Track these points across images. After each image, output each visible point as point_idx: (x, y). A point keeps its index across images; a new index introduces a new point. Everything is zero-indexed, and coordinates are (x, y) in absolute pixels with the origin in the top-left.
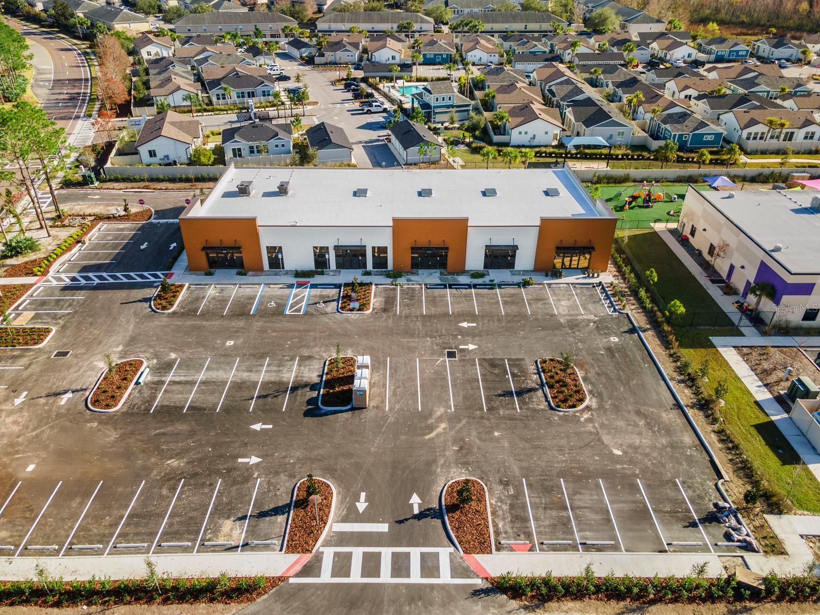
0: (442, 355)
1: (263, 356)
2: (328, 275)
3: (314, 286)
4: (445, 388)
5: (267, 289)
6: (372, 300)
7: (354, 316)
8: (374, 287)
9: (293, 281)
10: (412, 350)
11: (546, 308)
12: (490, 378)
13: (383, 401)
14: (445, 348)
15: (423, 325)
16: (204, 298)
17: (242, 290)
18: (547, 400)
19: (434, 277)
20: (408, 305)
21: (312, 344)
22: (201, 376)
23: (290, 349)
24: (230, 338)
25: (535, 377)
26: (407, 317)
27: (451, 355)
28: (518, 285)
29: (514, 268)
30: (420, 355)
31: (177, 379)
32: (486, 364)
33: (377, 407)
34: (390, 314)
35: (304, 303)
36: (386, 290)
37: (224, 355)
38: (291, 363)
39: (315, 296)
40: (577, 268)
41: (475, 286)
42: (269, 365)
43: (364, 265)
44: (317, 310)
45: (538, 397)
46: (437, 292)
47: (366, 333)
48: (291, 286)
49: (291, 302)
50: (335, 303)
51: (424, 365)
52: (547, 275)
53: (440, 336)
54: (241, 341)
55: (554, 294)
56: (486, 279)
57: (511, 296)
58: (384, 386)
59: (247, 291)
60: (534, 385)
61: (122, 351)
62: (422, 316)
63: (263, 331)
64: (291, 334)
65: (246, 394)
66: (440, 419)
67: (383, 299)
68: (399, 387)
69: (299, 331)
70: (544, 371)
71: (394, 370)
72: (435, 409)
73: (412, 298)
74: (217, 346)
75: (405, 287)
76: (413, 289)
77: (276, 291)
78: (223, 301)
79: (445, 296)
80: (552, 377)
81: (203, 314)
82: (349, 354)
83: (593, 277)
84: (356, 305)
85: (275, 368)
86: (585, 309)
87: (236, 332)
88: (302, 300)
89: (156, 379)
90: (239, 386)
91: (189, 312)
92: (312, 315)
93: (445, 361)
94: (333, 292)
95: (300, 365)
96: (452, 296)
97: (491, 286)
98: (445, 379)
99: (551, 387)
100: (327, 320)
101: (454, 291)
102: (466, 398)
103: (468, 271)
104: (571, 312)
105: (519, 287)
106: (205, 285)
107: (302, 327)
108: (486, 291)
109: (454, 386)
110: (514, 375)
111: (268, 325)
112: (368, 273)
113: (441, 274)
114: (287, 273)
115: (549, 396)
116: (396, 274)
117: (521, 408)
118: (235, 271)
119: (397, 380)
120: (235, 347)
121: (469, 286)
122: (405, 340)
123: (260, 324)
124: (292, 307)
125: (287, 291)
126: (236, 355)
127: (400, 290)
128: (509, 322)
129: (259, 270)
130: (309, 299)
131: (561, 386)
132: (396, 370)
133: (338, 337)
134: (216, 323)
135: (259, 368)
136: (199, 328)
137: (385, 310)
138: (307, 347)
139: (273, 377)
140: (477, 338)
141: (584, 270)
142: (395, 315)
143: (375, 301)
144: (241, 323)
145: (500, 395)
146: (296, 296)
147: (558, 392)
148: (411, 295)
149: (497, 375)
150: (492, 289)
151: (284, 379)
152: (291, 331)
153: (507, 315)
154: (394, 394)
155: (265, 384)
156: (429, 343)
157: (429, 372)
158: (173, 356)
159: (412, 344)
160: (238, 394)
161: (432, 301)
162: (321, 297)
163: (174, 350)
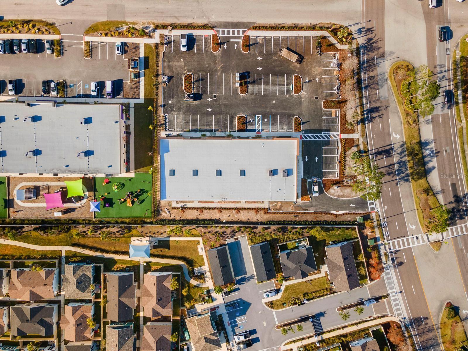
0: (217, 96)
1: (264, 96)
3: (255, 130)
4: (217, 83)
5: (269, 129)
7: (241, 114)
8: (236, 130)
9: (262, 134)
10: (225, 98)
11: (186, 118)
12: (206, 86)
14: (216, 99)
15: (221, 109)
17: (277, 129)
20: (226, 120)
21: (252, 100)
22: (278, 87)
23: (257, 98)
24: (274, 104)
26: (226, 113)
27: (215, 96)
30: (223, 96)
31: (283, 86)
32: (206, 92)
35: (257, 121)
36: (233, 129)
37: (274, 96)
38: (257, 92)
41: (205, 131)
44: (252, 118)
46: (217, 127)
47: (238, 106)
48: (262, 131)
49: (261, 122)
50: (248, 121)
51: (222, 92)
53: (217, 105)
54: (271, 103)
55: (181, 126)
57: (194, 125)
61: (301, 99)
62: (222, 114)
63: (266, 108)
64: (258, 106)
66: (219, 70)
68: (229, 82)
72: (220, 74)
73: (225, 123)
74: (277, 100)
76: (224, 128)
77: (266, 128)
78: (282, 123)
81: (285, 116)
82: (242, 95)
88: (258, 123)
89: (289, 87)
91: (289, 117)
92: (253, 115)
93: (217, 93)
94: (249, 128)
95: (254, 91)
96: (212, 125)
98: (217, 86)
100: (249, 112)
101: (212, 128)
102: (213, 78)
104: (179, 116)
105: (191, 130)
107: (256, 109)
108: (202, 127)
109: (215, 83)
111: (265, 110)
122: (227, 103)
123: (268, 111)
124: (260, 119)
125: (263, 128)
126: (271, 96)
127: (228, 128)
128: (198, 111)
132: (229, 90)
133: (245, 103)
135: (264, 91)
136: (284, 109)
137: (233, 117)
138: (253, 99)
140: (207, 103)
142: (230, 115)
143: (236, 122)
144: (273, 111)
146: (260, 125)
153: (197, 114)
155: (261, 84)
156: (220, 101)
157: (221, 89)
158: (287, 96)
159: (225, 101)
161: (219, 122)
162: (252, 124)
163: (288, 99)
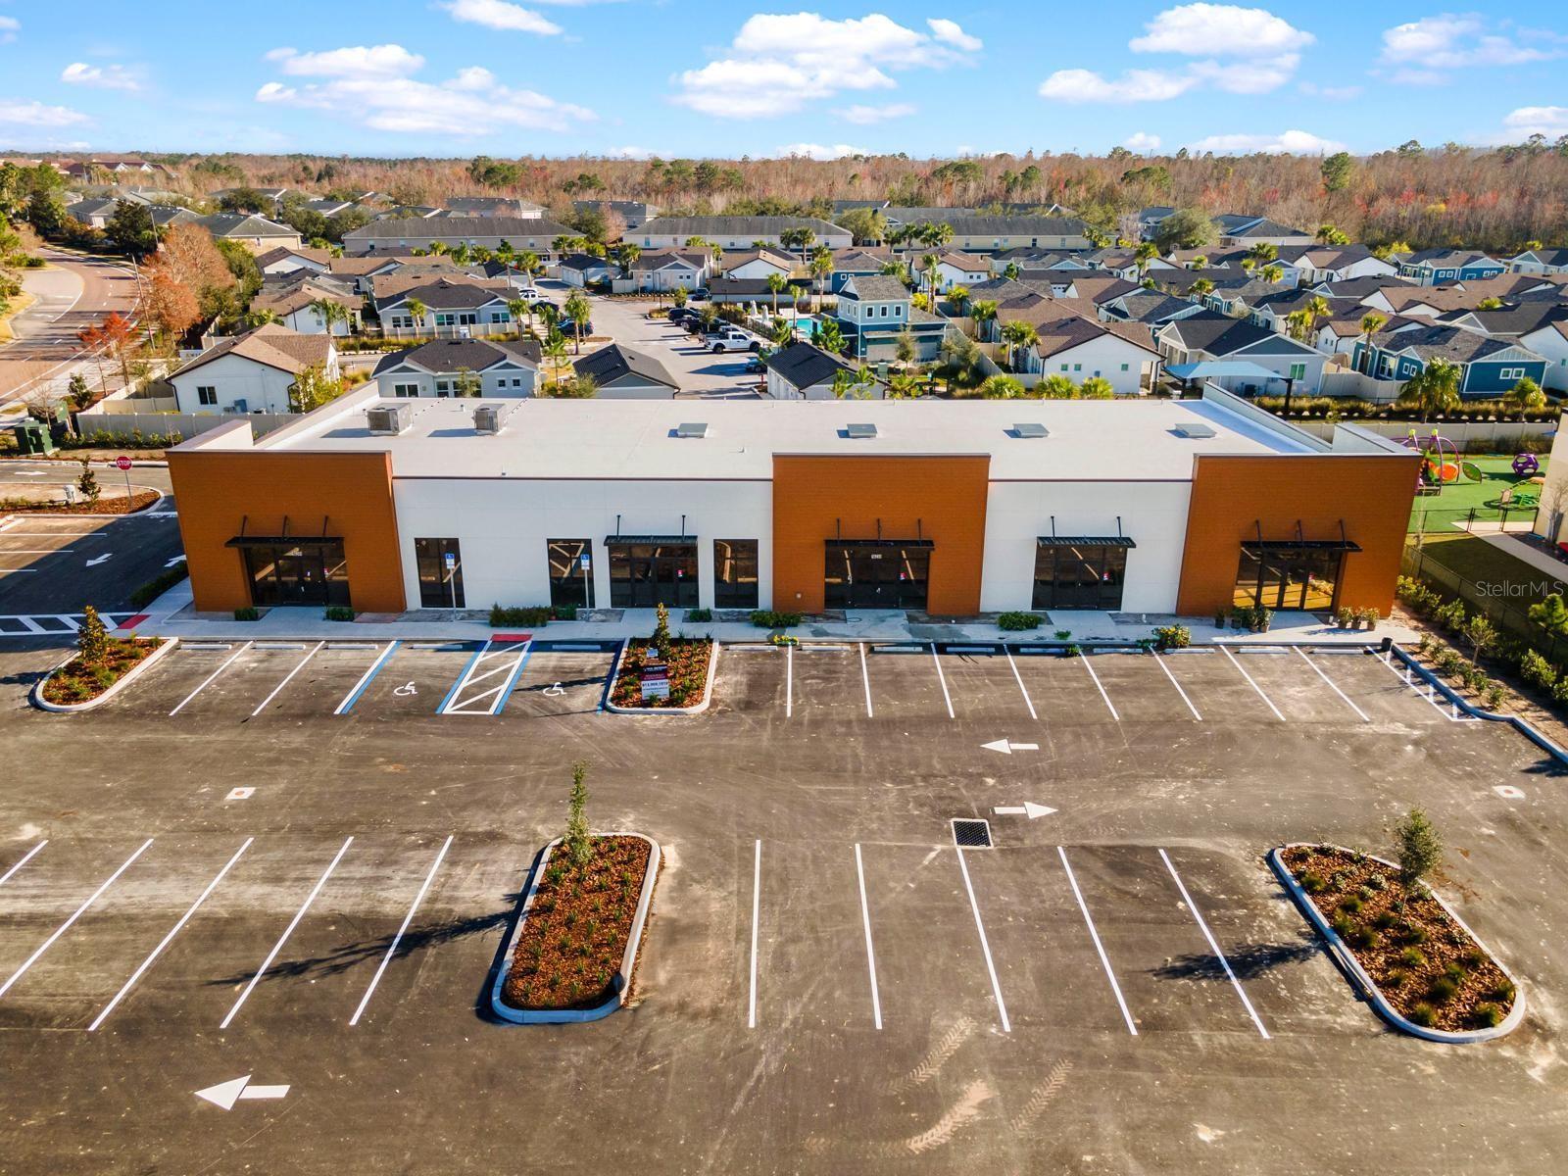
0: (937, 833)
1: (334, 833)
2: (587, 620)
3: (540, 646)
4: (963, 942)
5: (404, 652)
6: (711, 681)
7: (649, 720)
8: (716, 648)
9: (486, 633)
10: (839, 818)
11: (1245, 706)
12: (1124, 910)
13: (737, 991)
14: (948, 814)
15: (869, 747)
16: (209, 672)
17: (329, 654)
18: (1361, 994)
19: (893, 626)
20: (818, 694)
22: (95, 897)
23: (432, 811)
24: (244, 780)
25: (1285, 908)
26: (816, 724)
27: (970, 834)
28: (1143, 646)
29: (1118, 608)
30: (866, 835)
32: (1097, 866)
33: (715, 1013)
34: (767, 716)
35: (503, 688)
36: (753, 655)
37: (206, 830)
38: (423, 854)
39: (542, 670)
40: (1301, 609)
41: (1015, 649)
42: (346, 861)
43: (694, 599)
44: (541, 706)
45: (1321, 983)
46: (903, 662)
47: (686, 766)
48: (474, 646)
49: (465, 683)
50: (598, 688)
51: (883, 866)
52: (1219, 625)
53: (925, 778)
54: (278, 787)
55: (1256, 670)
56: (1046, 633)
57: (1128, 673)
58: (743, 933)
59: (346, 657)
60: (1288, 937)
62: (864, 720)
63: (360, 758)
64: (445, 768)
65: (229, 961)
66: (962, 1065)
67: (744, 679)
68: (796, 939)
69: (473, 760)
70: (1309, 887)
71: (778, 882)
72: (938, 1021)
73: (830, 675)
74: (193, 802)
75: (808, 648)
76: (833, 656)
77: (429, 658)
78: (260, 683)
79: (930, 671)
80: (1349, 908)
81: (188, 714)
82: (627, 826)
83: (1355, 628)
84: (661, 688)
85: (366, 871)
86: (1365, 706)
87: (277, 761)
88: (499, 679)
90: (214, 931)
91: (151, 708)
92: (524, 716)
93: (953, 854)
94: (598, 660)
95: (451, 861)
96: (951, 672)
97: (1066, 651)
98: (960, 911)
99: (1359, 944)
100: (566, 731)
101: (954, 660)
102: (1047, 980)
103: (987, 615)
104: (1329, 716)
105: (1147, 651)
106: (227, 642)
107: (483, 750)
108: (1049, 661)
109: (997, 936)
110: (1205, 903)
111: (379, 742)
112: (704, 617)
113: (911, 619)
114: (471, 615)
115: (1365, 977)
116: (781, 619)
117: (1271, 1026)
118: (321, 611)
119: (791, 915)
120: (252, 805)
121: (999, 650)
122: (814, 789)
123: (354, 740)
124: (464, 695)
125: (460, 658)
126: (245, 831)
127: (795, 657)
128: (1141, 740)
129: (392, 606)
130: (520, 676)
131: (1398, 943)
132: (784, 882)
134: (219, 738)
135: (309, 871)
136: (157, 751)
137: (748, 706)
138: (491, 805)
139: (349, 901)
140: (1048, 786)
141: (1322, 614)
142: (780, 717)
143: (718, 682)
145: (1174, 973)
146: (483, 668)
147: (1390, 963)
148: (826, 670)
149: (1144, 901)
150: (1067, 655)
151: (388, 909)
152: (449, 758)
153: (1129, 722)
154: (779, 962)
155: (315, 924)
156: (892, 798)
157: (901, 889)
158: (29, 832)
159: (837, 801)
160: (203, 963)
161: (891, 684)
162: (558, 671)
163: (42, 815)
